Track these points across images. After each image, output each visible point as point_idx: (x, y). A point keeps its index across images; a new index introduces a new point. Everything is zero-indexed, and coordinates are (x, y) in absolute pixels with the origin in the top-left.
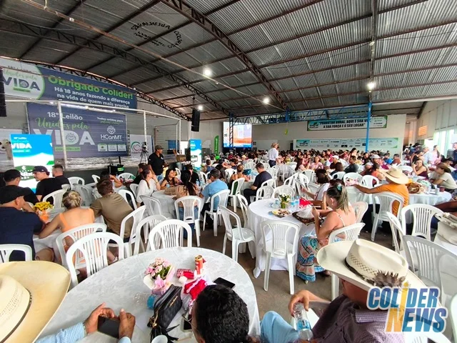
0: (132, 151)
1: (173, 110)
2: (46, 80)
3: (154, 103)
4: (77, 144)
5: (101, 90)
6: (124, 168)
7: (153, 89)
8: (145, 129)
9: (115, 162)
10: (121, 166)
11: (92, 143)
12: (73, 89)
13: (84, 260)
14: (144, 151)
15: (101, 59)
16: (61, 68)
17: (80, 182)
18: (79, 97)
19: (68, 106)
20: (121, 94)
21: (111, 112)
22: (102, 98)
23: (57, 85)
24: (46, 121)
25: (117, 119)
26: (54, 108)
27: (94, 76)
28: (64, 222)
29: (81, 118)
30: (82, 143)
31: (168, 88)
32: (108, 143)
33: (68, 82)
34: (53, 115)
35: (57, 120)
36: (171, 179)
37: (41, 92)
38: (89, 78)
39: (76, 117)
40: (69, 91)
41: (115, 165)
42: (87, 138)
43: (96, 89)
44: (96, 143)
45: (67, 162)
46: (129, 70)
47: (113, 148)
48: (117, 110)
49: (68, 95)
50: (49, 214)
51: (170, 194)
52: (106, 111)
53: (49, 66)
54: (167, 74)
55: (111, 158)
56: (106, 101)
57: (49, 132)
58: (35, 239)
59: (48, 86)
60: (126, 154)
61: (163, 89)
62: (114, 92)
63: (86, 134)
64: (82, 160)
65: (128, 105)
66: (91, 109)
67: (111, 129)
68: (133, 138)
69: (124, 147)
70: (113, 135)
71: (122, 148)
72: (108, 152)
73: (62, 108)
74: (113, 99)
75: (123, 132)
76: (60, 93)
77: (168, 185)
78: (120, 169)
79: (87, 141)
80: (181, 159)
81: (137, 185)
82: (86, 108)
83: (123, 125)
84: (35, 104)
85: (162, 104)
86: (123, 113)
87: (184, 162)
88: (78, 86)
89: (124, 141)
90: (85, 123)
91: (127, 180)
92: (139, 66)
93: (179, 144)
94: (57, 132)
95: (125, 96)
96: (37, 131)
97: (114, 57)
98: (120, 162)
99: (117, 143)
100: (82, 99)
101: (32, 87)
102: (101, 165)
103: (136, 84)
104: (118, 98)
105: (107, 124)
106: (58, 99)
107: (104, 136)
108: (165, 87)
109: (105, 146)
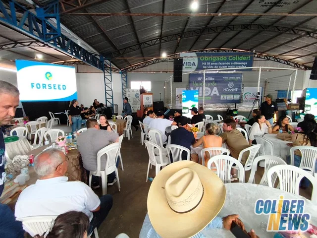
0: (244, 99)
1: (288, 62)
2: (199, 59)
3: (268, 59)
4: (210, 95)
5: (228, 58)
6: (238, 112)
7: (270, 48)
8: (259, 82)
9: (232, 107)
10: (236, 110)
11: (218, 95)
12: (211, 62)
13: (216, 170)
14: (257, 99)
15: (231, 36)
16: (207, 50)
17: (211, 118)
18: (214, 66)
19: (207, 72)
20: (242, 58)
21: (233, 72)
22: (228, 63)
23: (204, 61)
24: (197, 82)
25: (236, 77)
26: (201, 75)
27: (224, 50)
28: (205, 142)
29: (213, 79)
30: (212, 95)
31: (287, 43)
32: (227, 94)
33: (209, 58)
34: (199, 79)
35: (201, 82)
36: (284, 125)
37: (196, 67)
38: (221, 52)
39: (211, 79)
40: (209, 63)
41: (232, 109)
42: (215, 92)
43: (225, 58)
44: (220, 94)
45: (204, 106)
46: (251, 37)
47: (230, 97)
48: (237, 70)
49: (208, 66)
50: (197, 134)
51: (283, 139)
52: (229, 72)
53: (201, 51)
54: (288, 29)
55: (229, 104)
56: (230, 65)
57: (197, 89)
58: (191, 147)
59: (200, 62)
60: (239, 102)
61: (281, 45)
62: (237, 58)
63: (215, 89)
64: (212, 105)
65: (246, 65)
66: (220, 72)
67: (231, 85)
68: (246, 90)
69: (238, 96)
70: (232, 88)
71: (237, 97)
72: (227, 100)
73: (206, 74)
74: (235, 63)
75: (239, 86)
76: (205, 65)
77: (281, 131)
78: (235, 113)
79: (215, 93)
80: (292, 107)
81: (250, 126)
82: (217, 72)
83: (240, 81)
84: (193, 74)
85: (276, 59)
86: (240, 72)
87: (295, 111)
88: (214, 58)
89: (239, 92)
90: (216, 81)
91: (241, 121)
92: (260, 32)
93: (290, 94)
94: (201, 88)
95: (244, 58)
96: (192, 89)
97: (241, 31)
98: (236, 108)
99: (233, 94)
100: (216, 67)
101: (193, 65)
102: (222, 109)
103: (255, 47)
104: (239, 61)
105: (228, 81)
106: (204, 69)
107: (226, 90)
108: (282, 42)
109: (225, 96)
